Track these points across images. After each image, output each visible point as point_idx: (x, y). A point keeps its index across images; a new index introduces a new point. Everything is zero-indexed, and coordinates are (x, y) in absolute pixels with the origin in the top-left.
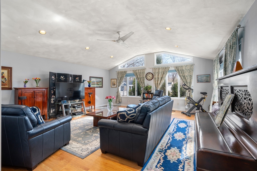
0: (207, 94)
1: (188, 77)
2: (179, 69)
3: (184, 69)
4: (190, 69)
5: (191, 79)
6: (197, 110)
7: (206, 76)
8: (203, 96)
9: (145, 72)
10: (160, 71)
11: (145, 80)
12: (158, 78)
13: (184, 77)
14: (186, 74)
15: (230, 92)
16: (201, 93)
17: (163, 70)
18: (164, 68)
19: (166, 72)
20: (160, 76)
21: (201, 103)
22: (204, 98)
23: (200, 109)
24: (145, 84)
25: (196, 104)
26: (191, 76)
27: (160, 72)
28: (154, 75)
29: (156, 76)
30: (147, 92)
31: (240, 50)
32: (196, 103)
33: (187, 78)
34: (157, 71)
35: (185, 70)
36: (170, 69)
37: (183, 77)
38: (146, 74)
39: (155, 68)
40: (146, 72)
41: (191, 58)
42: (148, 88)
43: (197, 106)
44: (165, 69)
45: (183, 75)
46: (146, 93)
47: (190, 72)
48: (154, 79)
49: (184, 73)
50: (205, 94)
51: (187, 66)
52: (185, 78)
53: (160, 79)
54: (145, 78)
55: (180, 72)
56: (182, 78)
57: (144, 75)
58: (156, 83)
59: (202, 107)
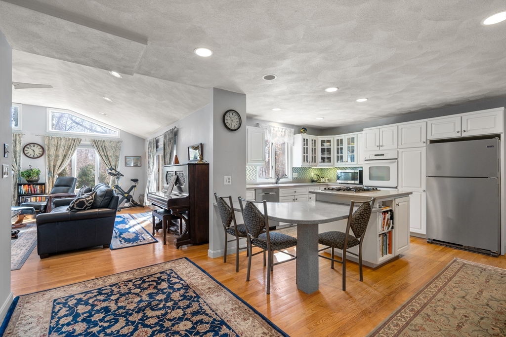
0: (138, 181)
1: (113, 158)
2: (98, 144)
3: (107, 145)
4: (115, 147)
5: (116, 161)
6: (126, 202)
7: (137, 158)
8: (133, 184)
9: (22, 142)
10: (62, 143)
11: (21, 158)
12: (57, 156)
13: (107, 157)
14: (110, 154)
15: (174, 175)
16: (132, 180)
17: (67, 143)
18: (69, 139)
19: (75, 146)
20: (61, 153)
21: (131, 193)
22: (135, 186)
23: (131, 200)
24: (21, 166)
25: (126, 195)
26: (117, 157)
27: (61, 146)
28: (46, 148)
29: (52, 151)
30: (27, 182)
31: (175, 143)
32: (126, 193)
33: (111, 160)
34: (53, 142)
35: (108, 147)
36: (81, 142)
37: (105, 157)
38: (23, 145)
39: (49, 137)
40: (25, 140)
41: (117, 132)
42: (33, 174)
43: (126, 198)
44: (73, 142)
45: (106, 155)
46: (24, 184)
47: (116, 150)
48: (47, 157)
49: (106, 152)
50: (135, 180)
51: (111, 141)
52: (109, 159)
53: (61, 158)
54: (22, 154)
55: (101, 149)
56: (104, 159)
57: (18, 146)
58: (52, 164)
59: (132, 197)
